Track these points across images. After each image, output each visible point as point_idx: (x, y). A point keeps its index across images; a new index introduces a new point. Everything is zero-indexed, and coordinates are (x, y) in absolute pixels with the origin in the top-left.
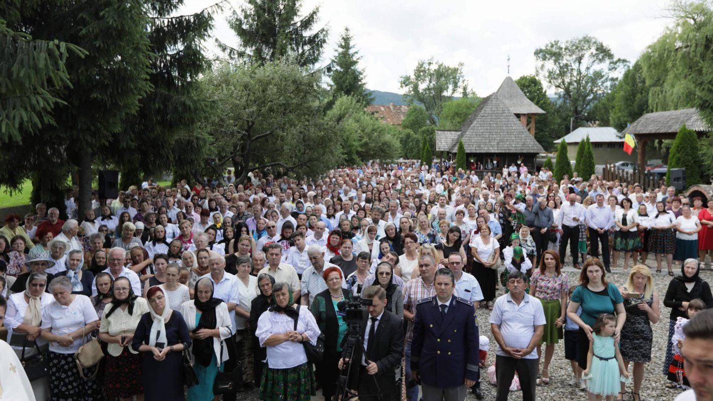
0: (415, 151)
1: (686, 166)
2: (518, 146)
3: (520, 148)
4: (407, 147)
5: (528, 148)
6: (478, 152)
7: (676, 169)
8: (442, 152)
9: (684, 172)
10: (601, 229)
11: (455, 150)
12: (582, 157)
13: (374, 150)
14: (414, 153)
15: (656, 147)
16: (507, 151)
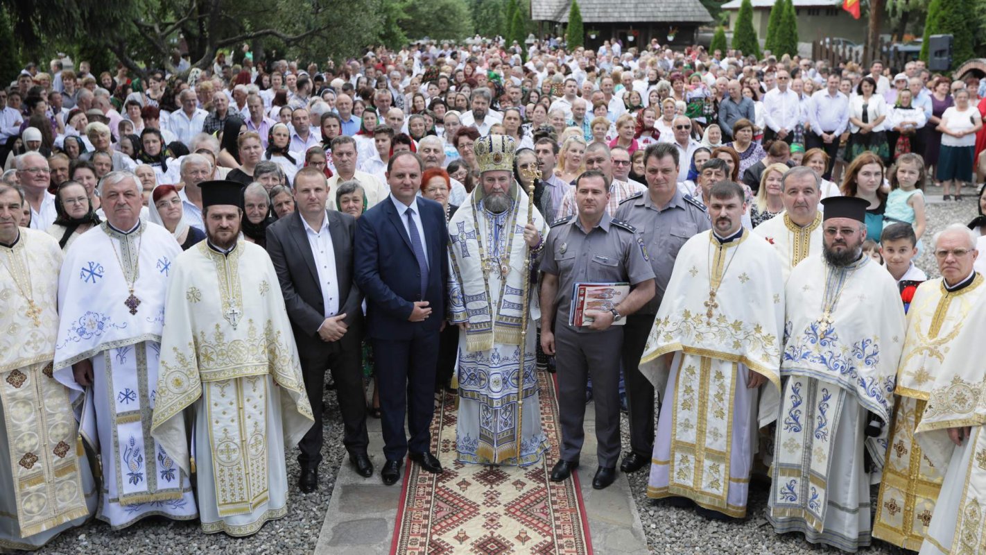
0: (493, 24)
1: (954, 31)
2: (669, 9)
3: (671, 14)
4: (478, 18)
5: (685, 14)
6: (603, 20)
7: (940, 36)
8: (543, 21)
9: (951, 41)
10: (830, 133)
11: (565, 18)
12: (778, 24)
13: (426, 19)
14: (490, 29)
15: (888, 12)
16: (651, 20)
